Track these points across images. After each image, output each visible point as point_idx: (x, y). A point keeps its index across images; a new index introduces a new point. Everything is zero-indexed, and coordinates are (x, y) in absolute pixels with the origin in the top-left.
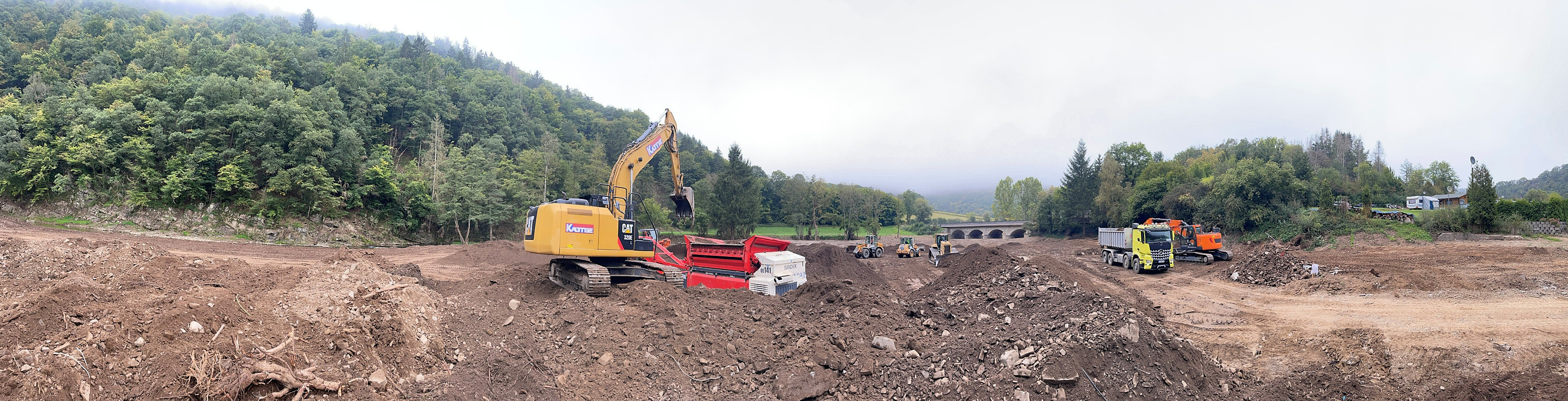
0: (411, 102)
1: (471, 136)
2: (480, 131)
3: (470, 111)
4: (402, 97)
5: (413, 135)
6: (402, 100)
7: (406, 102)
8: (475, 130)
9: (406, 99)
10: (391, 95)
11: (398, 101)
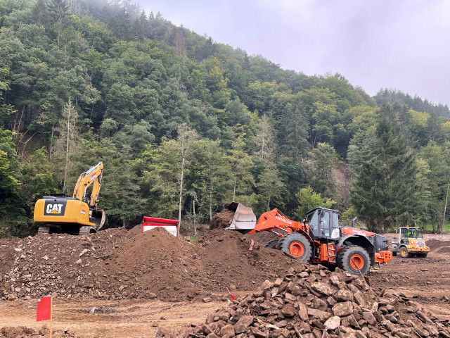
0: (41, 81)
1: (114, 122)
2: (125, 116)
3: (114, 94)
4: (29, 74)
5: (42, 120)
6: (30, 78)
7: (35, 81)
8: (119, 115)
9: (35, 78)
10: (15, 71)
11: (24, 80)
